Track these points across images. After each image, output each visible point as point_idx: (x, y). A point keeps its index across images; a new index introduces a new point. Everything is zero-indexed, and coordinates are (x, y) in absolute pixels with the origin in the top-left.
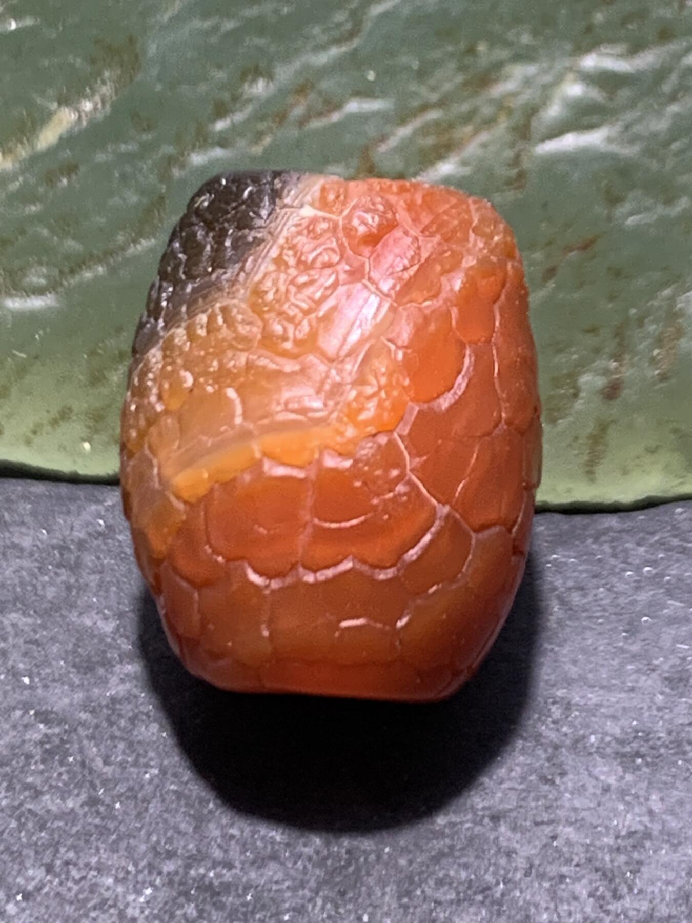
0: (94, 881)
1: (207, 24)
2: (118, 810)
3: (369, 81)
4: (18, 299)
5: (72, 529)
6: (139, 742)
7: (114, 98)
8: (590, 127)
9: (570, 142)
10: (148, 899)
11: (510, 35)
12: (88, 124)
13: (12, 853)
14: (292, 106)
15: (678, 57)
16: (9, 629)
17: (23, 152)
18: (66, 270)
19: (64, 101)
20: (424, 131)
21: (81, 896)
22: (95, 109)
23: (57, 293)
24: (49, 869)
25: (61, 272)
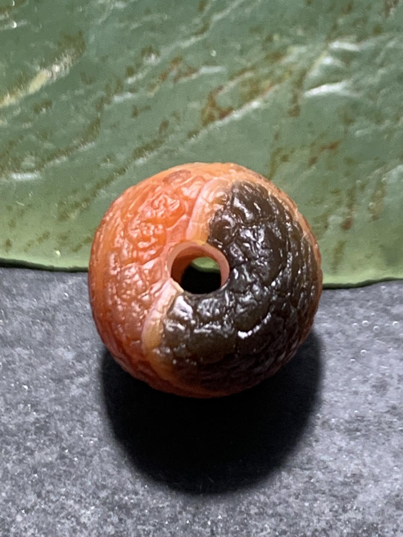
0: (63, 502)
1: (122, 25)
2: (76, 461)
3: (212, 57)
4: (19, 174)
5: (50, 299)
6: (87, 423)
7: (71, 65)
8: (336, 81)
9: (324, 89)
10: (92, 512)
11: (291, 31)
12: (57, 79)
13: (19, 486)
14: (170, 70)
15: (384, 43)
16: (17, 357)
17: (21, 94)
18: (46, 158)
19: (44, 66)
20: (244, 84)
21: (56, 511)
22: (61, 70)
23: (41, 171)
24: (39, 495)
25: (43, 160)
